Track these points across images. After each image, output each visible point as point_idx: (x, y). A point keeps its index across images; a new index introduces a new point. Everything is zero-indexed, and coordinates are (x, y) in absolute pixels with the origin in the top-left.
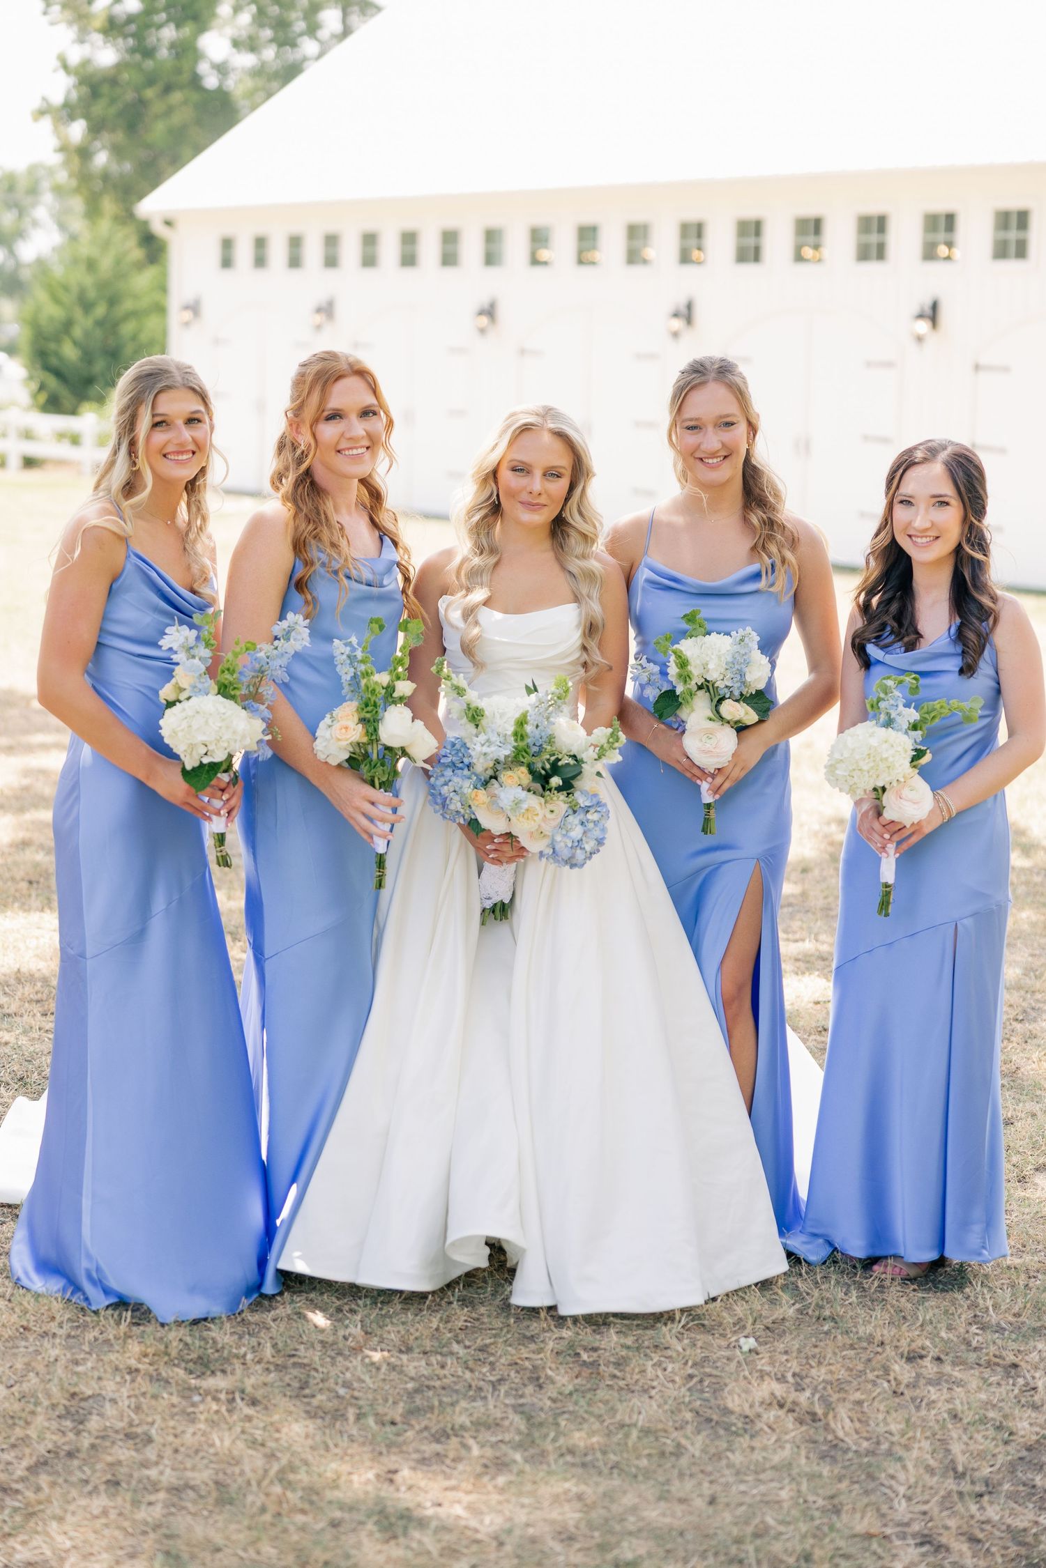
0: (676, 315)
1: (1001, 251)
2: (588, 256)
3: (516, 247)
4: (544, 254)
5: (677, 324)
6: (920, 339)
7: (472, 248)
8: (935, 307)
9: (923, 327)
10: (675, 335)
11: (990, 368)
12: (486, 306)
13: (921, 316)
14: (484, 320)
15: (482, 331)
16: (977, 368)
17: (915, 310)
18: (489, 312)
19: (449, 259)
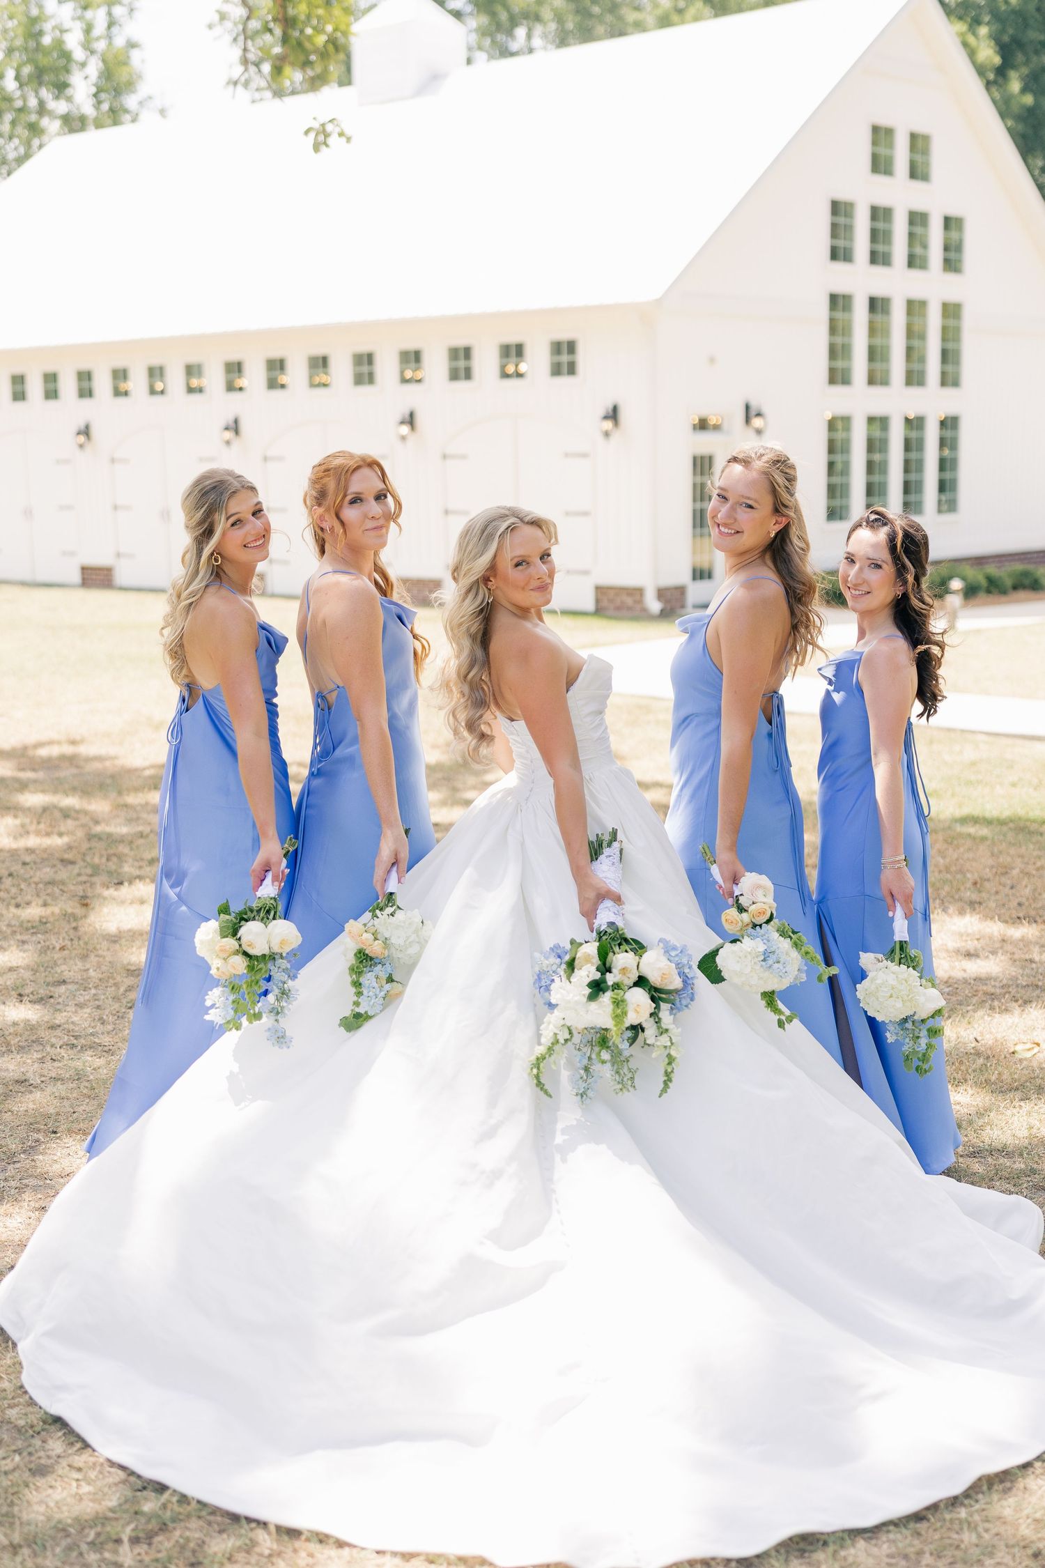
0: (227, 429)
1: (454, 375)
2: (159, 386)
3: (102, 384)
4: (123, 386)
5: (228, 435)
6: (403, 438)
7: (68, 385)
8: (412, 415)
9: (405, 429)
10: (228, 443)
11: (453, 457)
12: (83, 427)
13: (402, 423)
14: (82, 439)
15: (81, 446)
16: (445, 457)
17: (398, 418)
18: (86, 432)
19: (51, 393)
